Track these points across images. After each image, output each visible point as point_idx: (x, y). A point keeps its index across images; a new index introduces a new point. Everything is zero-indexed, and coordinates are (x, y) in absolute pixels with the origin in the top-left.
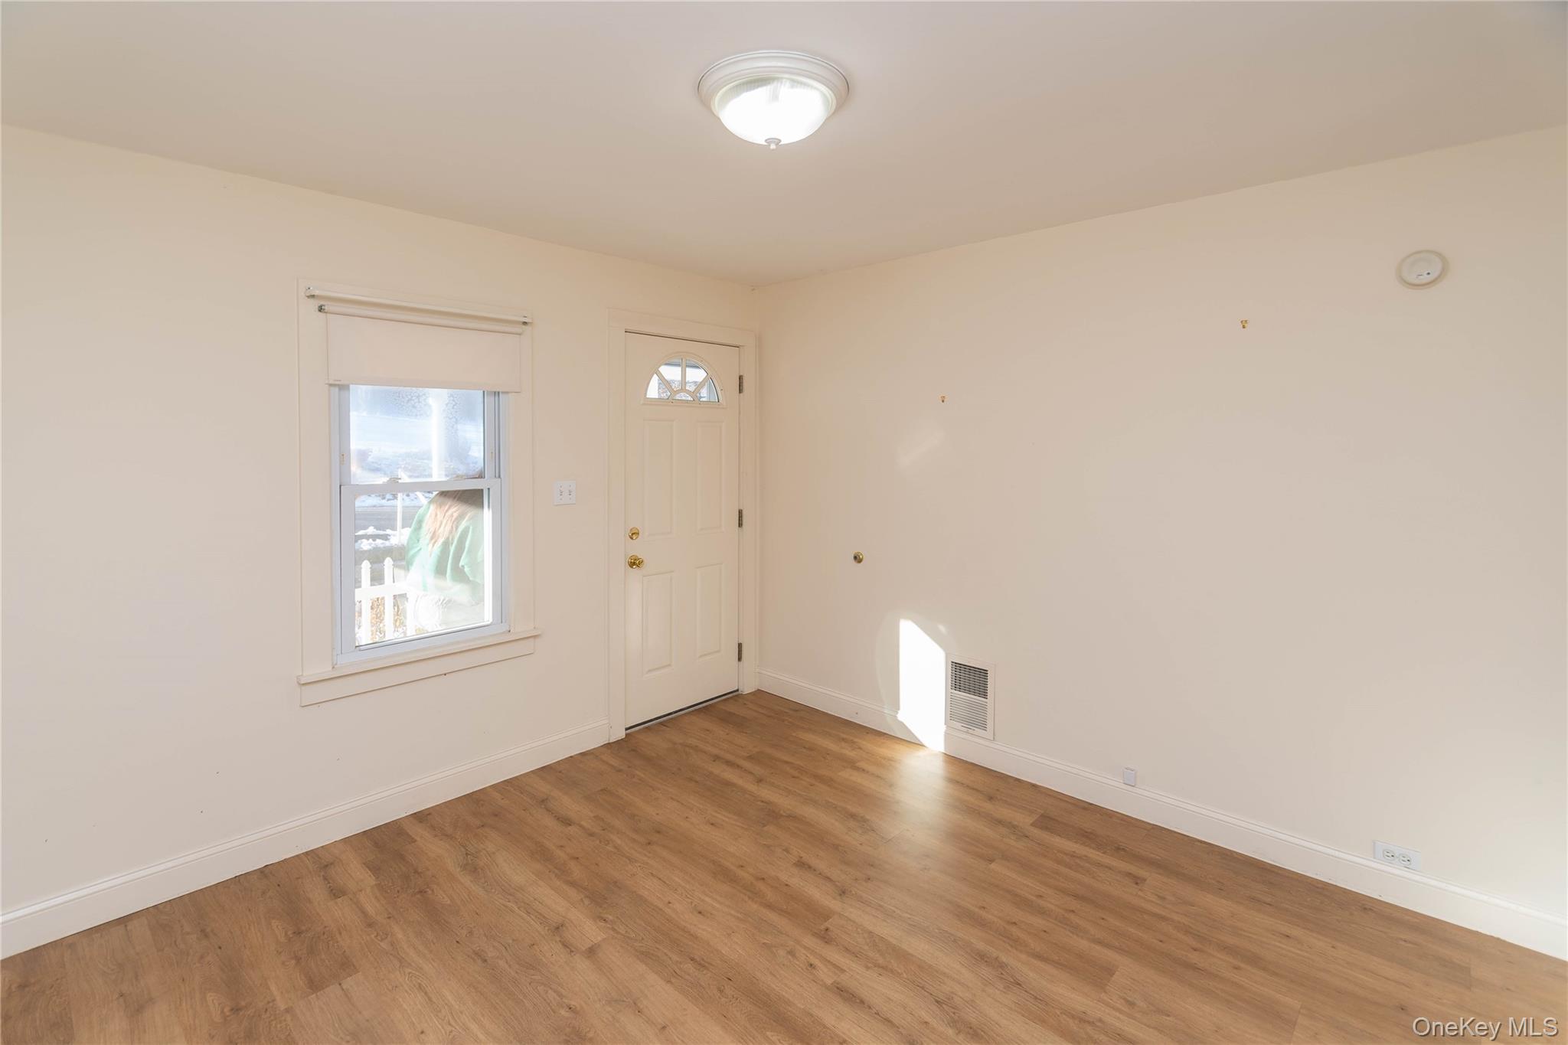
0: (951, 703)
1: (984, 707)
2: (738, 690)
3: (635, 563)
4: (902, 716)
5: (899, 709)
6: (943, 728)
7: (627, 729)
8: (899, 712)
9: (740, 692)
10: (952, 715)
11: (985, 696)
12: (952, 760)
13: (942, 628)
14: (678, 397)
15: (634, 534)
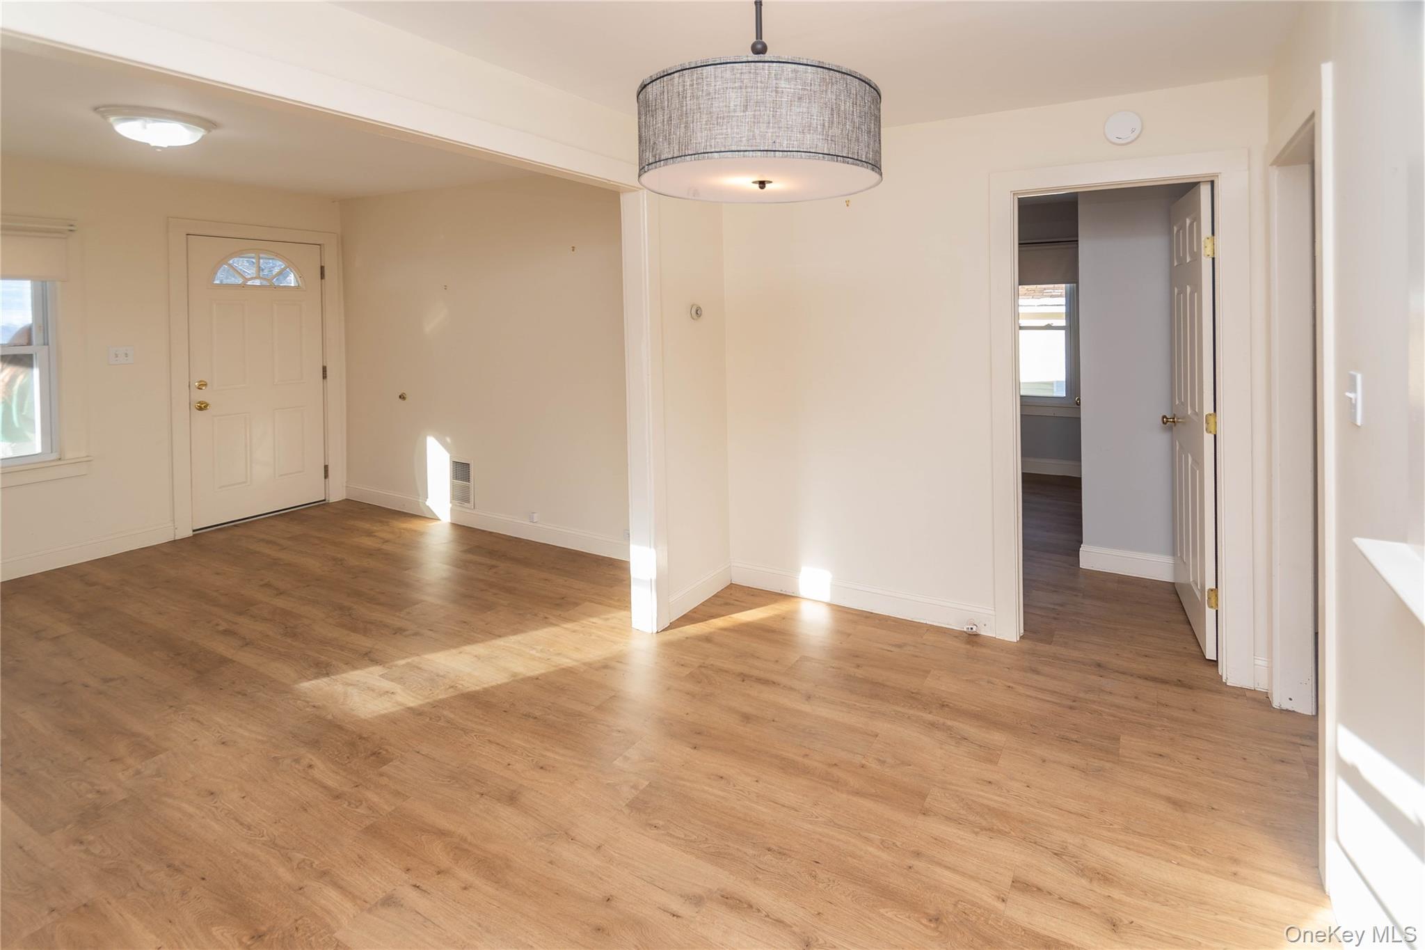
0: (453, 487)
1: (468, 487)
2: (324, 500)
3: (202, 407)
4: (428, 503)
5: (427, 498)
6: (450, 505)
7: (194, 531)
8: (428, 500)
9: (327, 501)
10: (454, 497)
11: (469, 481)
12: (456, 526)
13: (448, 440)
14: (249, 283)
15: (202, 385)
